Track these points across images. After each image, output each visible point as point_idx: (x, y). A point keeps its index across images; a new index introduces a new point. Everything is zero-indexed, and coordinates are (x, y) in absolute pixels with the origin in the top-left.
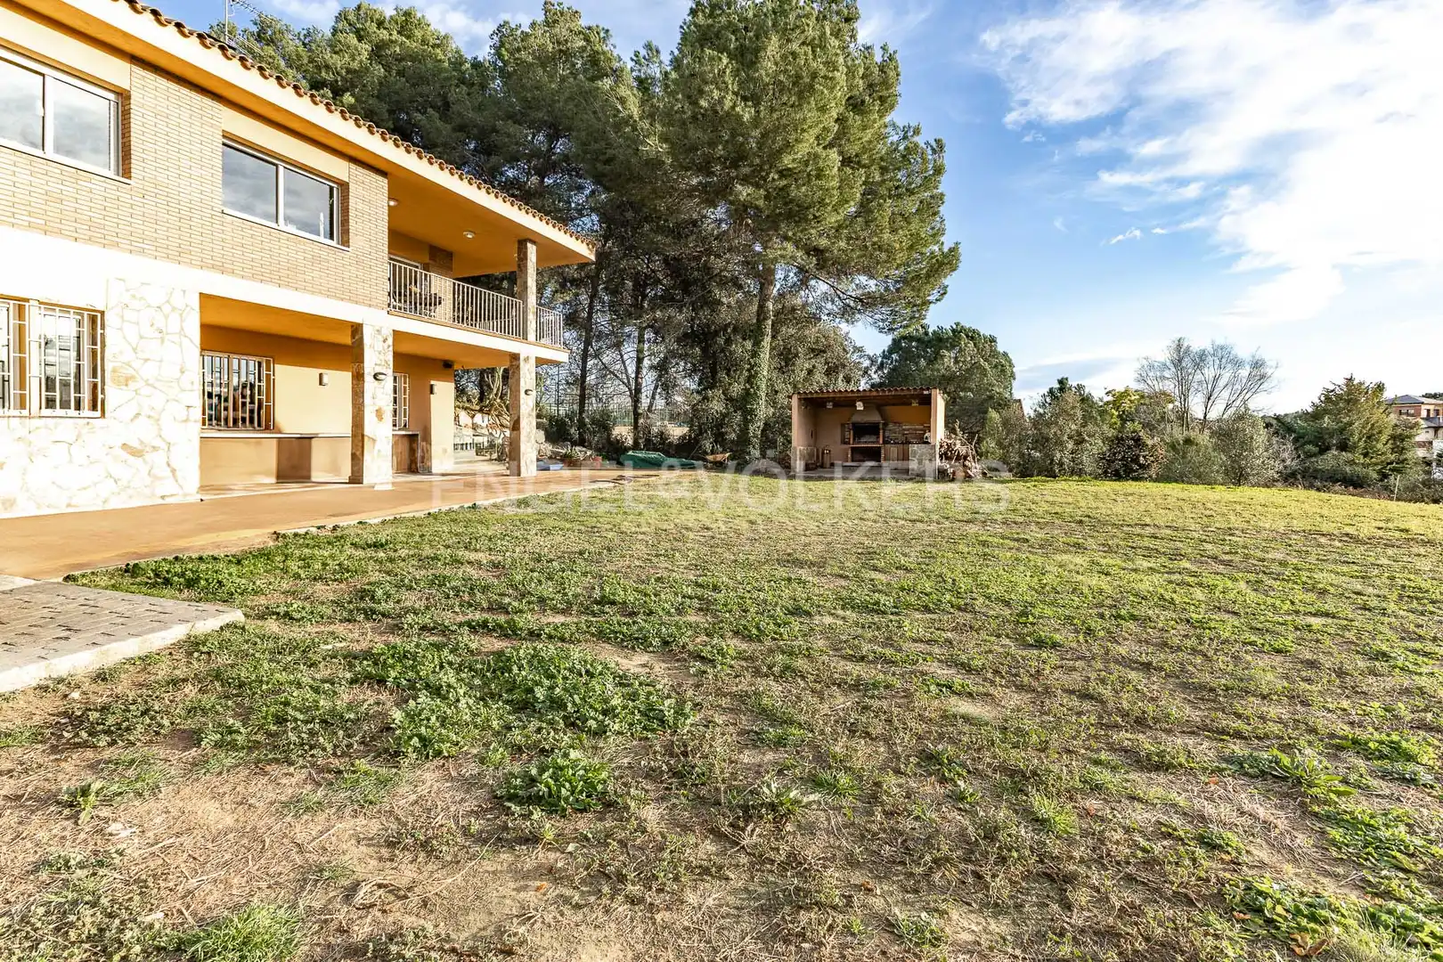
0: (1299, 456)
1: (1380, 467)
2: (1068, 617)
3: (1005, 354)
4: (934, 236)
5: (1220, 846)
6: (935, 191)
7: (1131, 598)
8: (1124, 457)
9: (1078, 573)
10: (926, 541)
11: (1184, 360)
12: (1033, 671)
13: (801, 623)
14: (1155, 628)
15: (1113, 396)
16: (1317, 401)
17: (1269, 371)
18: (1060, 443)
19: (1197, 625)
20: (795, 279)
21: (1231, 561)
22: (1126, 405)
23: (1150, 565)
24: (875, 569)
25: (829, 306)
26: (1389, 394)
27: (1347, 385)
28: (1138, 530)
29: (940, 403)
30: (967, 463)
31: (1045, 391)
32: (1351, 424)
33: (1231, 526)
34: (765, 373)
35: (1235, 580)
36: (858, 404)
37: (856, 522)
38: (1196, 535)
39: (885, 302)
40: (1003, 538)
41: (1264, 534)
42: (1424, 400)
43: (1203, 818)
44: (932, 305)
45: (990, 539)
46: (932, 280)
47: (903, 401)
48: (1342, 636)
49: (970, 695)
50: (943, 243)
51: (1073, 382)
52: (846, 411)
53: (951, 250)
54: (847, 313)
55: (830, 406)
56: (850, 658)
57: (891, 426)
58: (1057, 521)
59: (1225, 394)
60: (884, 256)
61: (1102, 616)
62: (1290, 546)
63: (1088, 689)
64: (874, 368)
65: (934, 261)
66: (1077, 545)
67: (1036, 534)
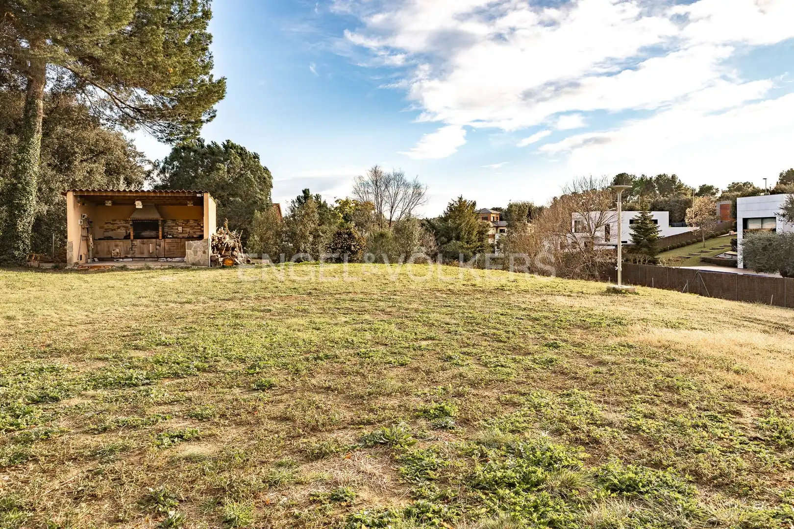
0: (438, 244)
1: (473, 249)
2: (285, 365)
3: (266, 169)
4: (205, 67)
5: (343, 498)
6: (203, 31)
7: (329, 344)
8: (342, 246)
9: (299, 331)
10: (190, 319)
11: (380, 181)
12: (250, 409)
13: (45, 410)
14: (338, 362)
15: (340, 203)
16: (446, 211)
17: (423, 191)
18: (303, 237)
19: (363, 356)
20: (71, 82)
21: (391, 312)
22: (347, 209)
23: (346, 320)
24: (137, 348)
25: (108, 112)
26: (478, 208)
27: (459, 201)
28: (344, 296)
29: (211, 205)
30: (235, 253)
31: (295, 198)
32: (460, 224)
33: (396, 289)
34: (36, 169)
35: (390, 323)
36: (137, 203)
37: (128, 308)
38: (375, 296)
39: (163, 116)
40: (253, 310)
41: (412, 293)
42: (492, 211)
43: (336, 483)
44: (204, 124)
45: (243, 312)
46: (202, 103)
47: (180, 202)
48: (435, 350)
49: (198, 439)
50: (212, 76)
51: (313, 193)
52: (126, 209)
53: (219, 82)
54: (126, 121)
55: (109, 204)
56: (92, 432)
57: (170, 223)
58: (294, 294)
59: (401, 205)
60: (158, 75)
61: (307, 359)
62: (422, 299)
63: (286, 414)
64: (156, 172)
65: (204, 88)
66: (304, 311)
67: (277, 305)
